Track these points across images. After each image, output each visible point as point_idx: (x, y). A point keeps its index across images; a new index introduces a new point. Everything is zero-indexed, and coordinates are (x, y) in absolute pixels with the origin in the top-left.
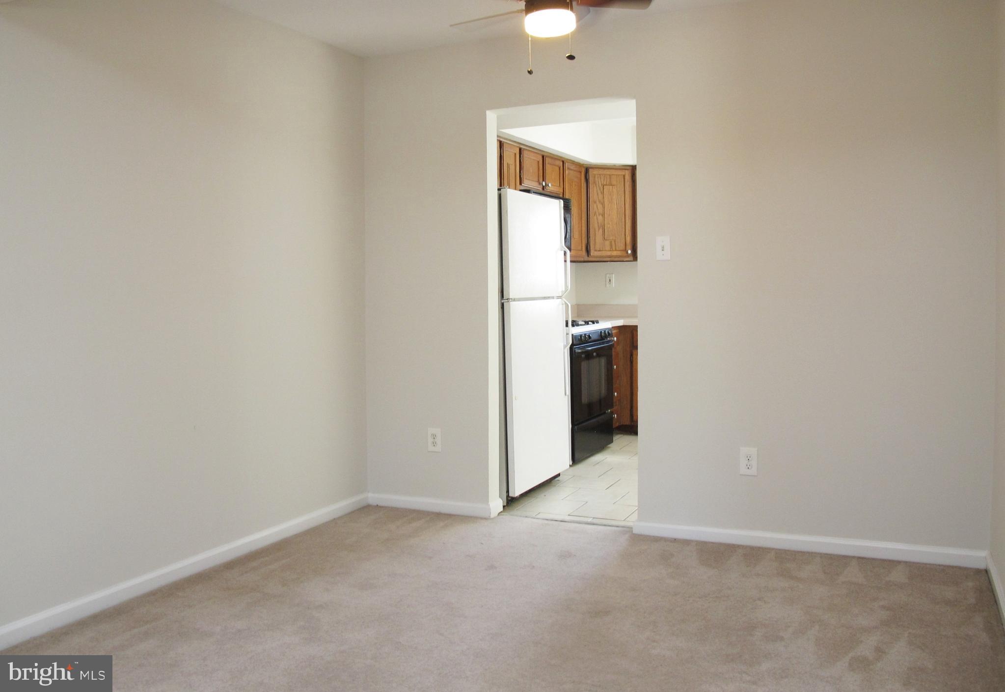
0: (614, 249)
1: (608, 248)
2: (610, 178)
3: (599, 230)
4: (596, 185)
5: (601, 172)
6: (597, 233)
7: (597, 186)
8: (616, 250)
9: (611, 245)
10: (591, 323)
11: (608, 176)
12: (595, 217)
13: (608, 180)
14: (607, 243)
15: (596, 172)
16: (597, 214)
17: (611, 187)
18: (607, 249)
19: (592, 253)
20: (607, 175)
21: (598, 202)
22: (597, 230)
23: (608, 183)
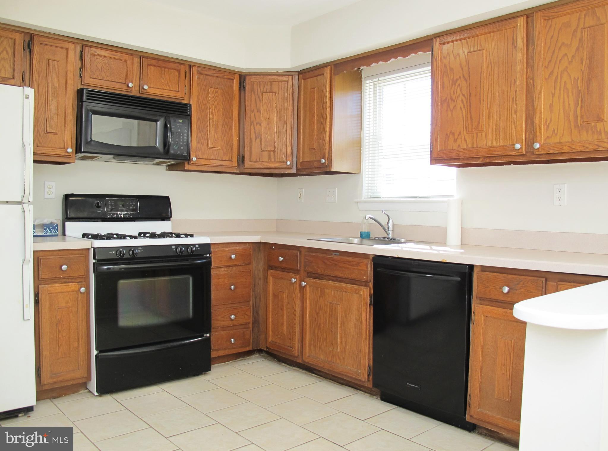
0: (273, 160)
1: (266, 159)
2: (271, 85)
3: (256, 139)
4: (254, 93)
5: (259, 79)
6: (254, 143)
7: (256, 93)
8: (275, 161)
9: (270, 157)
10: (184, 236)
11: (269, 83)
12: (252, 127)
13: (269, 87)
14: (265, 154)
15: (253, 79)
16: (255, 123)
17: (271, 94)
18: (264, 160)
19: (247, 164)
20: (268, 81)
21: (255, 111)
22: (254, 140)
23: (268, 91)
